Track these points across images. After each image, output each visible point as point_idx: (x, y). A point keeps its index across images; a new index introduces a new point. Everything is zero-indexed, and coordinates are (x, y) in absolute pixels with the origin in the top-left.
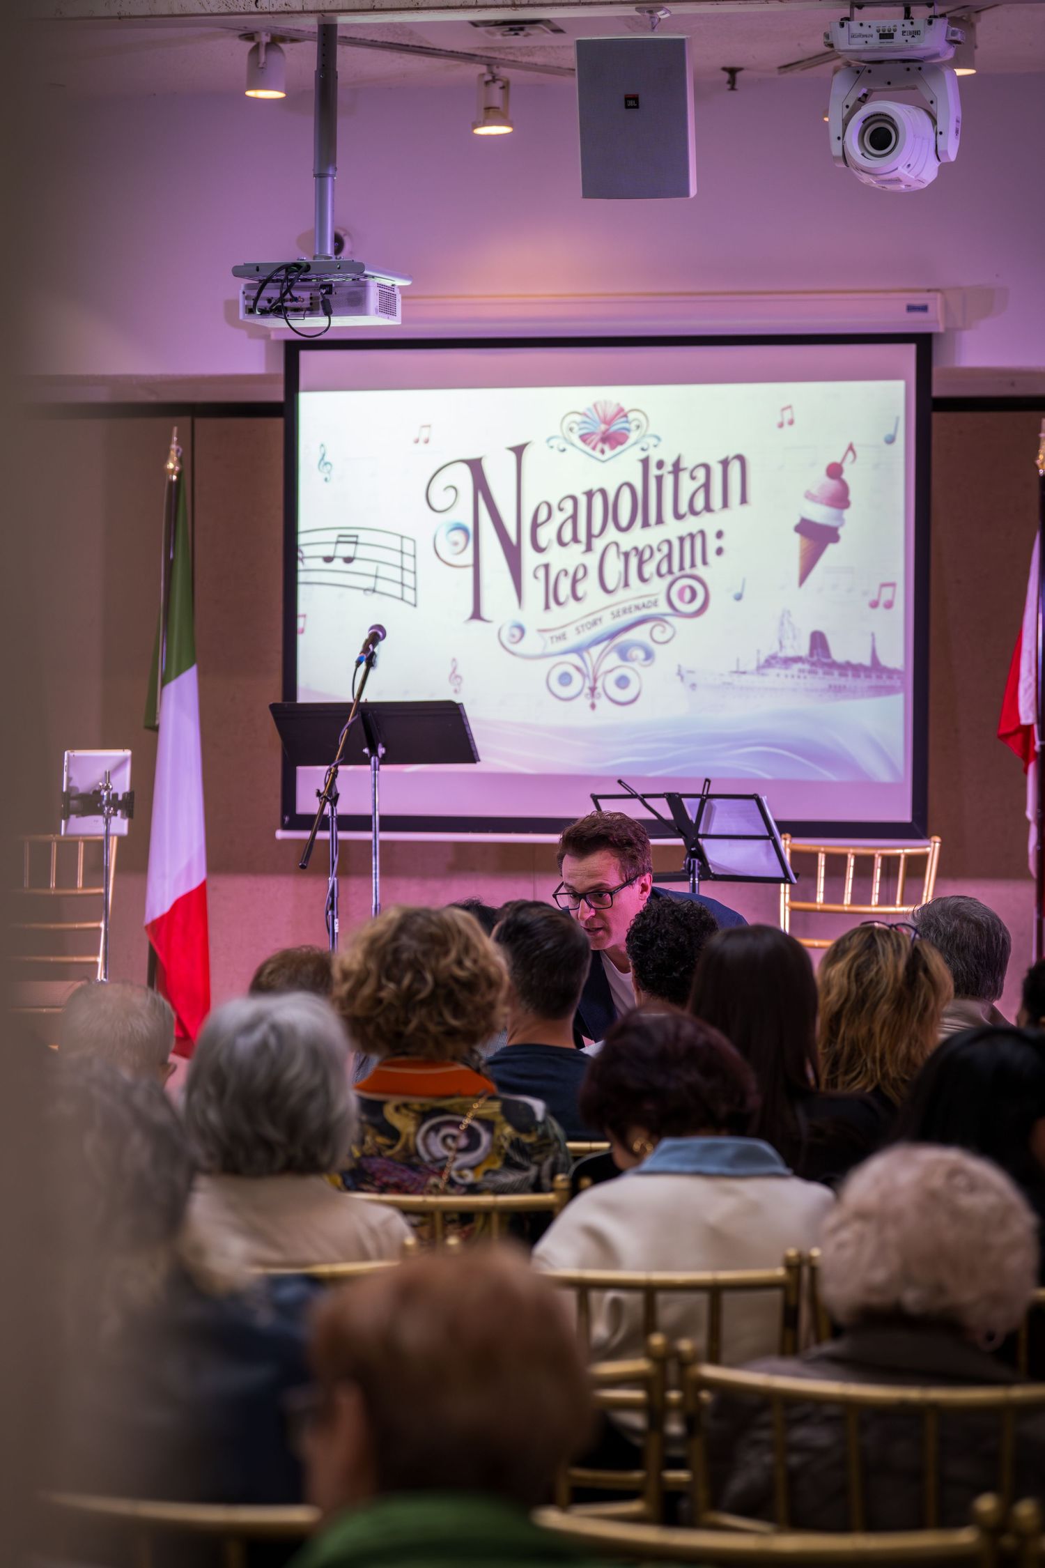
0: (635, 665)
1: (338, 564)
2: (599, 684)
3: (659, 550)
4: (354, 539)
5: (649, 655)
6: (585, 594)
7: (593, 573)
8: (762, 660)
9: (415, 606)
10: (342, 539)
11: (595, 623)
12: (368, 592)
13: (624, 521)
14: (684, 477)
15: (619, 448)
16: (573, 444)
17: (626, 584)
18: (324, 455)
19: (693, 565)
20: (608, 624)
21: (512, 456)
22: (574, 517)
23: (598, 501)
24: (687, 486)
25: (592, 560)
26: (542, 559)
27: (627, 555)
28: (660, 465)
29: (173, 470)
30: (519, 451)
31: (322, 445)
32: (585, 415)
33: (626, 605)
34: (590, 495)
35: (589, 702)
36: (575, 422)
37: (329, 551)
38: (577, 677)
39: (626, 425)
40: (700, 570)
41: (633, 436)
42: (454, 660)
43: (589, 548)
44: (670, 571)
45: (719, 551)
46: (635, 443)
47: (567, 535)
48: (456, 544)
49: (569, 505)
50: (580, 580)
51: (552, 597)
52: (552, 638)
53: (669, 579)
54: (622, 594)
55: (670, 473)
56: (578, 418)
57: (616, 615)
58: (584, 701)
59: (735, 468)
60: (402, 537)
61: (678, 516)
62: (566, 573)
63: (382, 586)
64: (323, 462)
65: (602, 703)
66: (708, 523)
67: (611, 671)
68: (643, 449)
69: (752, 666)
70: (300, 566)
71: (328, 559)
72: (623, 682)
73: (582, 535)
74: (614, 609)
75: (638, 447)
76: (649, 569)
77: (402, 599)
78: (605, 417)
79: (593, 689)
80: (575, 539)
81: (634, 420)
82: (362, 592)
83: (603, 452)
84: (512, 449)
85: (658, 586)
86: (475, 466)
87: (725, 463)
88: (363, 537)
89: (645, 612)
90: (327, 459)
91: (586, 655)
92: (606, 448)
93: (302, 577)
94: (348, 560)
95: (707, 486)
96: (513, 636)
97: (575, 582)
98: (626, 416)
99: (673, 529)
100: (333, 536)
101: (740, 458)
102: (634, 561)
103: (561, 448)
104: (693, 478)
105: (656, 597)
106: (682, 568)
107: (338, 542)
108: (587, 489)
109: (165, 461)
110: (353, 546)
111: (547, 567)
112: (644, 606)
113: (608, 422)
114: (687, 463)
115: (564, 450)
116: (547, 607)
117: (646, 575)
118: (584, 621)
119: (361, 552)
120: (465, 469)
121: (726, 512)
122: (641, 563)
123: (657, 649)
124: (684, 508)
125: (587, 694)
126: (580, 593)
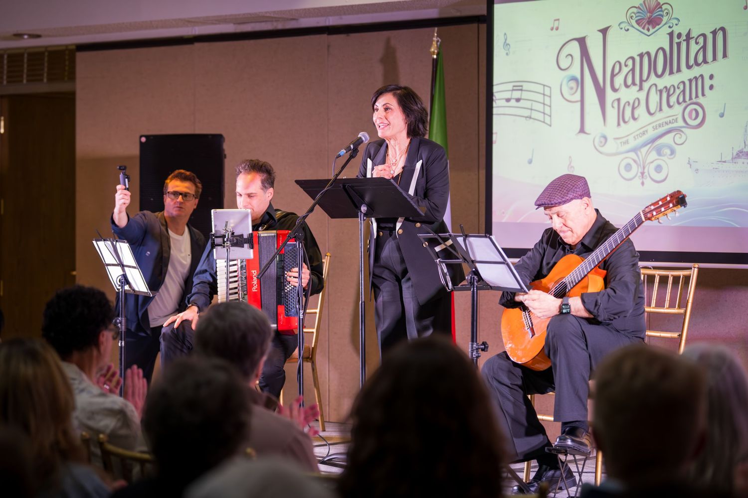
0: (665, 158)
1: (513, 103)
2: (646, 170)
3: (678, 88)
4: (521, 88)
5: (673, 152)
6: (639, 115)
7: (643, 103)
8: (735, 154)
9: (550, 126)
10: (515, 88)
11: (644, 133)
12: (528, 119)
13: (660, 71)
14: (692, 42)
15: (657, 27)
16: (633, 27)
17: (661, 110)
18: (506, 40)
19: (697, 96)
20: (651, 133)
21: (601, 35)
22: (633, 70)
23: (646, 59)
24: (694, 48)
25: (642, 95)
26: (615, 96)
27: (661, 91)
28: (679, 35)
29: (434, 52)
30: (604, 32)
31: (505, 34)
32: (638, 8)
33: (661, 122)
34: (641, 56)
35: (641, 181)
36: (633, 13)
37: (507, 95)
38: (634, 166)
39: (661, 13)
40: (701, 100)
41: (665, 19)
42: (570, 157)
43: (641, 88)
44: (684, 101)
45: (711, 87)
46: (665, 24)
47: (629, 81)
48: (572, 88)
49: (630, 63)
50: (636, 108)
51: (621, 119)
52: (621, 143)
53: (684, 105)
54: (659, 115)
55: (684, 40)
56: (635, 10)
57: (655, 128)
58: (638, 181)
59: (720, 36)
60: (544, 86)
61: (689, 67)
62: (629, 104)
63: (535, 115)
64: (506, 44)
65: (648, 181)
66: (705, 70)
67: (652, 162)
68: (670, 27)
69: (729, 158)
70: (494, 105)
71: (508, 100)
72: (659, 169)
73: (637, 81)
74: (654, 124)
75: (667, 26)
76: (673, 99)
77: (544, 122)
78: (650, 8)
79: (643, 173)
80: (634, 83)
81: (666, 9)
82: (524, 118)
83: (648, 30)
84: (600, 31)
85: (678, 109)
86: (582, 41)
87: (714, 33)
88: (526, 86)
89: (671, 126)
90: (507, 42)
91: (639, 153)
92: (650, 28)
93: (495, 111)
94: (518, 100)
95: (704, 48)
96: (601, 142)
97: (633, 109)
98: (661, 7)
99: (686, 74)
100: (510, 87)
101: (723, 29)
102: (665, 95)
103: (626, 29)
104: (697, 43)
105: (676, 117)
106: (691, 98)
107: (513, 90)
108: (639, 53)
109: (430, 48)
110: (520, 92)
111: (619, 100)
112: (670, 122)
113: (651, 11)
114: (694, 34)
115: (628, 30)
116: (619, 124)
117: (671, 104)
118: (638, 133)
119: (525, 95)
120: (576, 45)
121: (716, 64)
122: (669, 96)
123: (676, 147)
124: (692, 62)
125: (640, 176)
126: (636, 116)
